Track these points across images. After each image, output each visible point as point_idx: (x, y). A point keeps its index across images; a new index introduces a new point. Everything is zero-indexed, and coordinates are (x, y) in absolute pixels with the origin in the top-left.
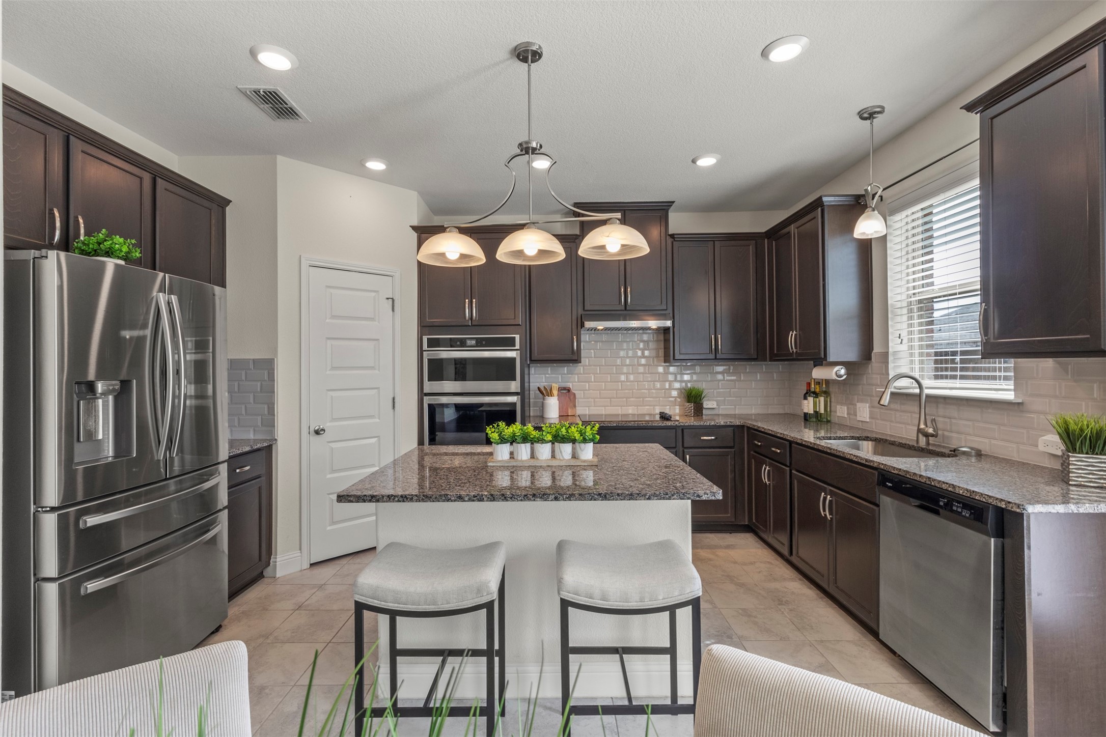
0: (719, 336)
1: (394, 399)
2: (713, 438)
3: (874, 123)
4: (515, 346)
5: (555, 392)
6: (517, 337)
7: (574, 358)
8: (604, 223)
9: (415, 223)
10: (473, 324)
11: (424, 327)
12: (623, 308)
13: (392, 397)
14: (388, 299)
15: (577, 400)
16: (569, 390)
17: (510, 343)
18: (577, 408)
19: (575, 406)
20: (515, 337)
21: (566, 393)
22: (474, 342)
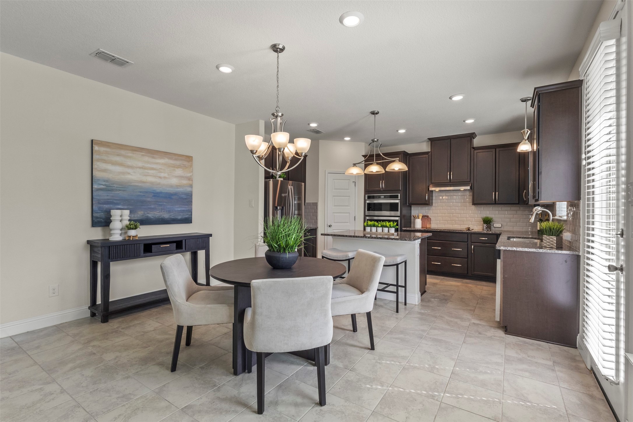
0: (497, 193)
1: (355, 217)
2: (487, 239)
3: (527, 104)
4: (398, 198)
5: (421, 217)
6: (399, 195)
7: (426, 203)
8: (394, 161)
9: (364, 154)
10: (383, 190)
11: (366, 191)
12: (449, 181)
13: (354, 216)
14: (353, 182)
15: (431, 221)
16: (428, 216)
17: (396, 197)
18: (431, 225)
19: (430, 224)
20: (398, 195)
21: (425, 218)
22: (383, 197)
